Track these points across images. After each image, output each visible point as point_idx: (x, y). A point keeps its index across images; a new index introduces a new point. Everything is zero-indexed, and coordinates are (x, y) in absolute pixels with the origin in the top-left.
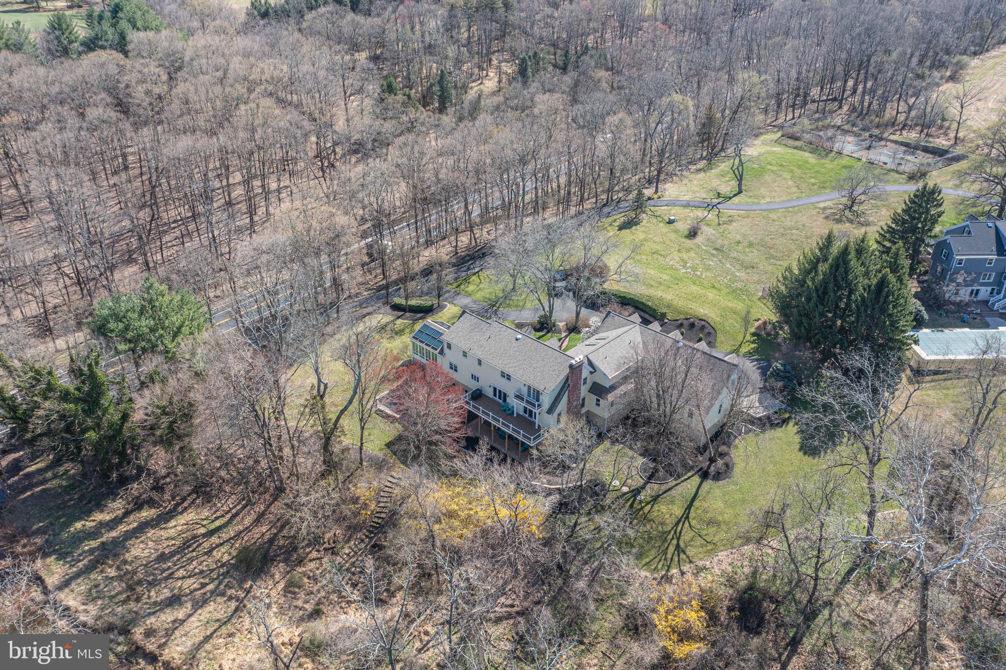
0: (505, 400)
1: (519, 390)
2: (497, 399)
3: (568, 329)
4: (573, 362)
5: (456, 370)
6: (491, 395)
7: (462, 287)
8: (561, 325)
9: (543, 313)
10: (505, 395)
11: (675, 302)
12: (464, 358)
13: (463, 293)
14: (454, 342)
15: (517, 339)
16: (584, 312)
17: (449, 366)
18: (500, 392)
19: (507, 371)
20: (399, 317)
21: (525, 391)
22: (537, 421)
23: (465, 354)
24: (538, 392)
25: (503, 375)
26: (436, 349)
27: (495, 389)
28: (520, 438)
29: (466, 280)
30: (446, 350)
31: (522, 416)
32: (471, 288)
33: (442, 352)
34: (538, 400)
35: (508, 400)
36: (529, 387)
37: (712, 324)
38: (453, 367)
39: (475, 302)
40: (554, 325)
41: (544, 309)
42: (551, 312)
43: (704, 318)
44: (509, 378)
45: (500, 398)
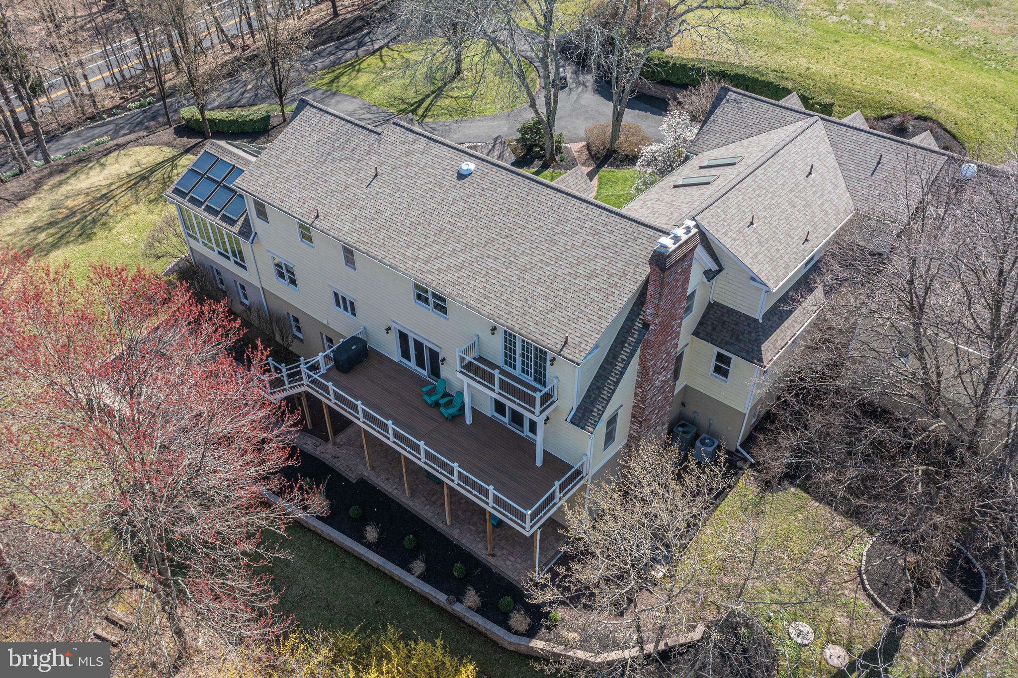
0: (435, 372)
1: (477, 343)
2: (412, 365)
3: (593, 156)
4: (666, 241)
5: (293, 282)
6: (395, 355)
7: (344, 79)
8: (575, 148)
9: (529, 116)
10: (434, 355)
11: (845, 81)
12: (304, 245)
13: (345, 90)
14: (269, 195)
15: (461, 176)
16: (630, 117)
17: (273, 271)
18: (419, 345)
19: (434, 282)
20: (187, 151)
21: (495, 349)
22: (539, 438)
23: (306, 233)
24: (541, 354)
25: (422, 295)
26: (232, 222)
27: (403, 337)
28: (490, 507)
29: (354, 66)
30: (257, 224)
31: (491, 420)
32: (363, 79)
33: (247, 231)
34: (541, 378)
35: (445, 371)
36: (509, 339)
37: (950, 126)
38: (285, 273)
39: (368, 108)
40: (559, 150)
41: (533, 105)
42: (551, 113)
43: (926, 112)
44: (441, 305)
45: (420, 363)
